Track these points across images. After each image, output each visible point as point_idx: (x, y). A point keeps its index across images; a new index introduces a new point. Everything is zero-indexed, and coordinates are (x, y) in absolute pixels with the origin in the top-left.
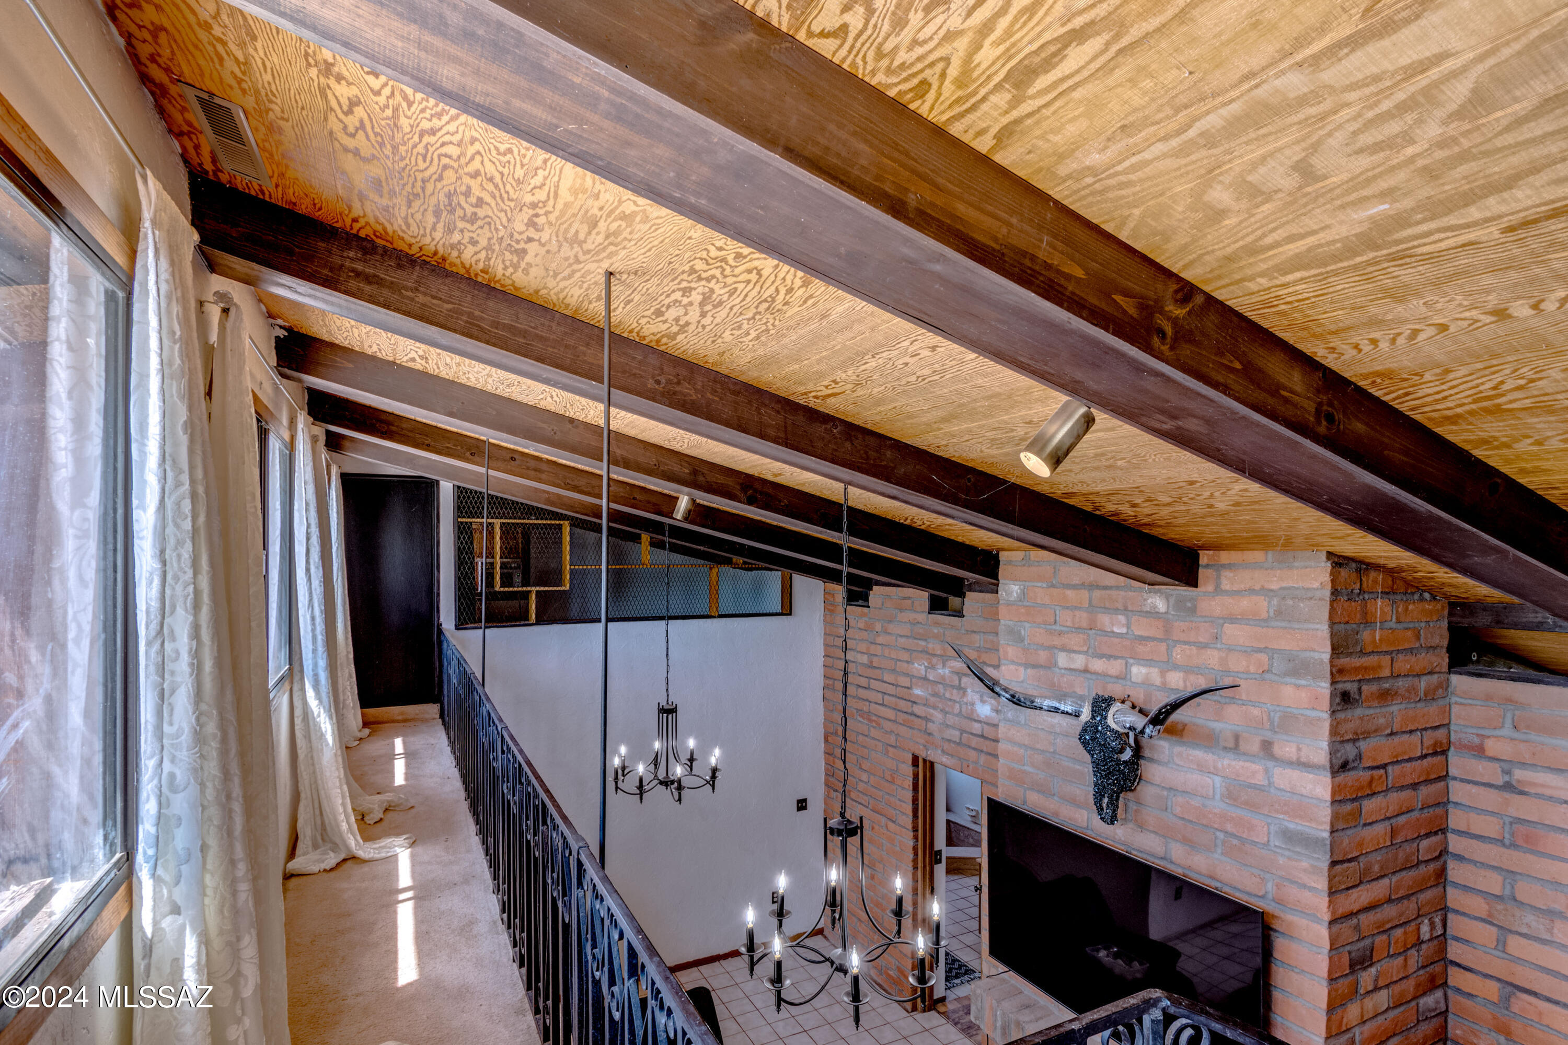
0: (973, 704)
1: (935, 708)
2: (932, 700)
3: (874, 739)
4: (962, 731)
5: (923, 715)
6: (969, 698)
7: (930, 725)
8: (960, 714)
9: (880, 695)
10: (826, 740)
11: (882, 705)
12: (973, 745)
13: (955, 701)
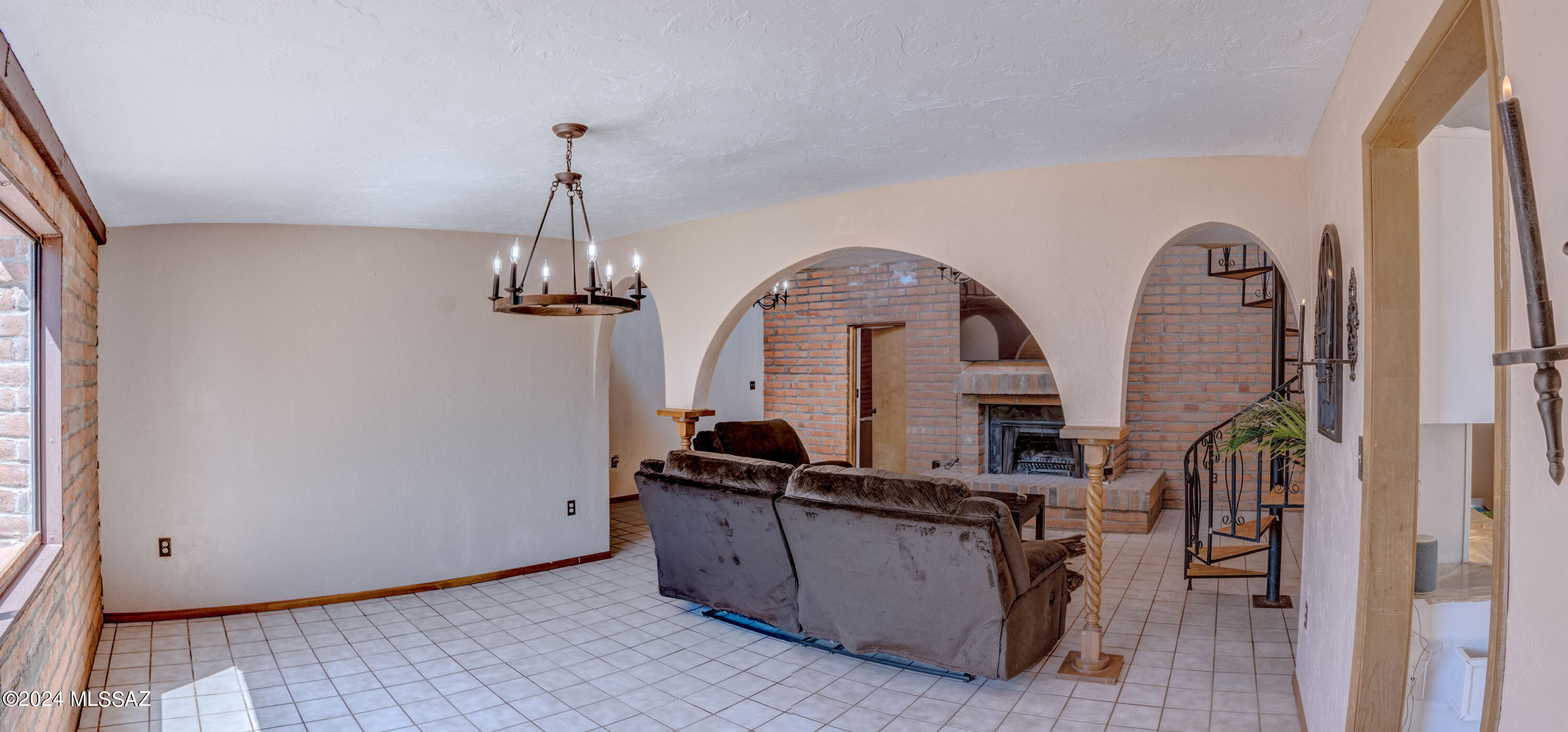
0: (898, 279)
1: (868, 290)
2: (866, 285)
3: (813, 326)
4: (889, 297)
5: (859, 296)
6: (896, 276)
7: (864, 302)
8: (889, 288)
9: (819, 296)
10: (766, 341)
11: (822, 301)
12: (899, 303)
13: (884, 281)
